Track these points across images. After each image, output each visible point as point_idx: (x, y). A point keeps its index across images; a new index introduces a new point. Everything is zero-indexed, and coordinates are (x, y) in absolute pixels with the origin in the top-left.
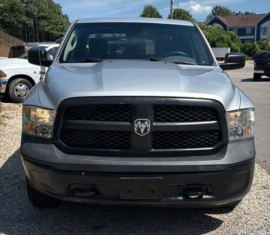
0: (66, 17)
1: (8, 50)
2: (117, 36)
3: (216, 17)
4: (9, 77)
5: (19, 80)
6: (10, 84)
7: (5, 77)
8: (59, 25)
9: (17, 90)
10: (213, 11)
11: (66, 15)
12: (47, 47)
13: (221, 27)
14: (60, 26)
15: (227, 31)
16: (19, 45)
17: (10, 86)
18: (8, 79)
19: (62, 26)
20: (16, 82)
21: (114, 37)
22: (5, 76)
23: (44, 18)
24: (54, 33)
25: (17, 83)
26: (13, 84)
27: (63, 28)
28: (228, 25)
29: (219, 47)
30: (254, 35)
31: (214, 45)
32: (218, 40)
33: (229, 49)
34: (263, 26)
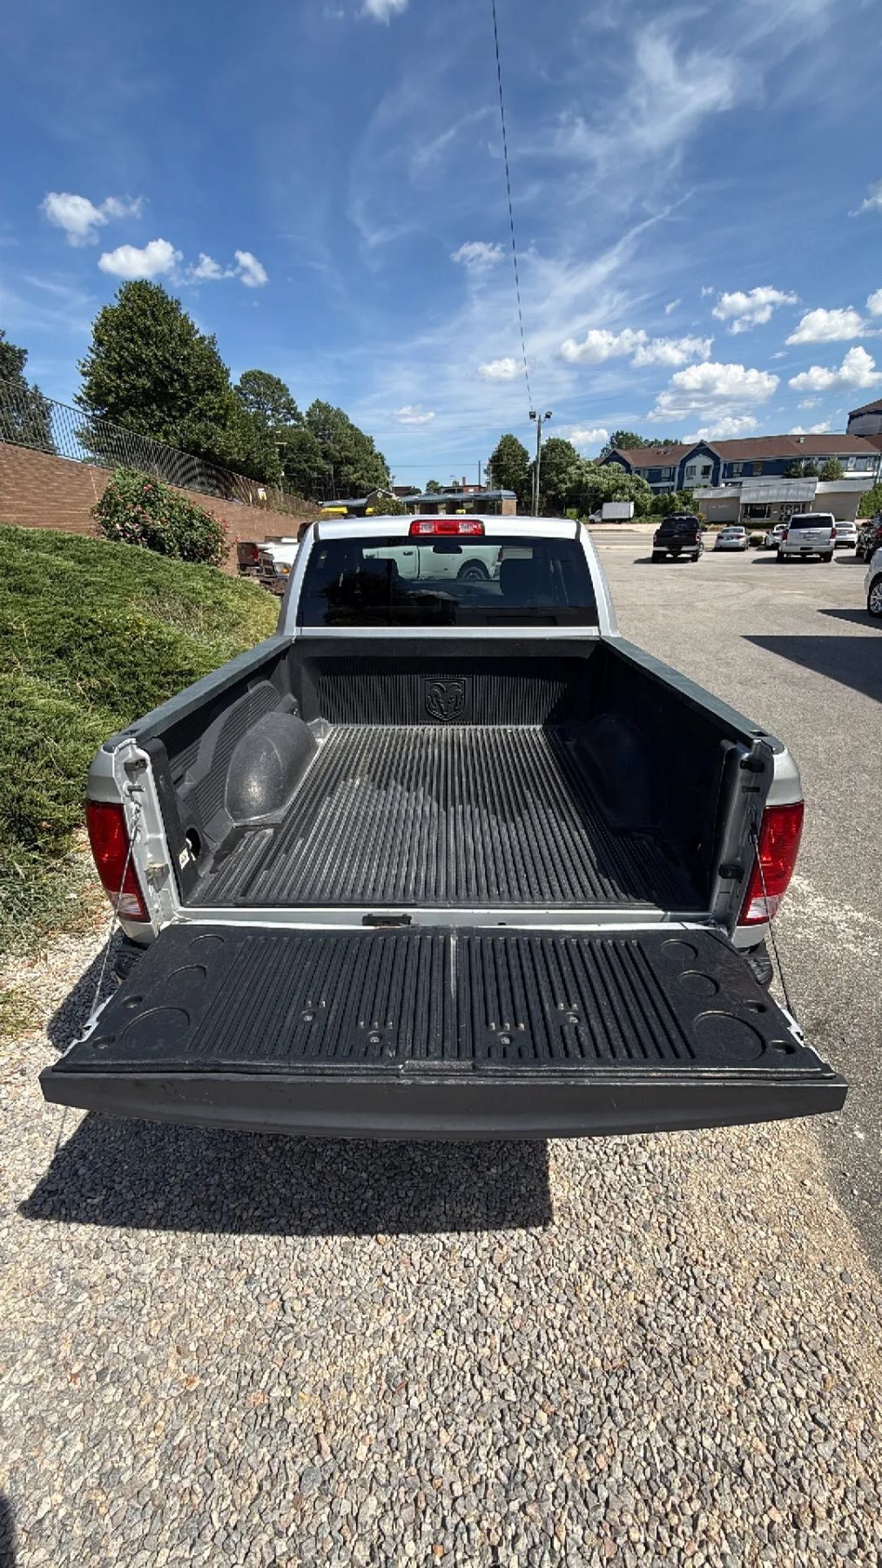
3: (615, 451)
8: (371, 471)
10: (611, 440)
13: (622, 468)
14: (373, 472)
15: (630, 474)
19: (376, 474)
24: (364, 486)
27: (378, 476)
28: (633, 465)
29: (616, 501)
30: (673, 480)
31: (608, 499)
32: (615, 491)
33: (632, 505)
34: (689, 464)
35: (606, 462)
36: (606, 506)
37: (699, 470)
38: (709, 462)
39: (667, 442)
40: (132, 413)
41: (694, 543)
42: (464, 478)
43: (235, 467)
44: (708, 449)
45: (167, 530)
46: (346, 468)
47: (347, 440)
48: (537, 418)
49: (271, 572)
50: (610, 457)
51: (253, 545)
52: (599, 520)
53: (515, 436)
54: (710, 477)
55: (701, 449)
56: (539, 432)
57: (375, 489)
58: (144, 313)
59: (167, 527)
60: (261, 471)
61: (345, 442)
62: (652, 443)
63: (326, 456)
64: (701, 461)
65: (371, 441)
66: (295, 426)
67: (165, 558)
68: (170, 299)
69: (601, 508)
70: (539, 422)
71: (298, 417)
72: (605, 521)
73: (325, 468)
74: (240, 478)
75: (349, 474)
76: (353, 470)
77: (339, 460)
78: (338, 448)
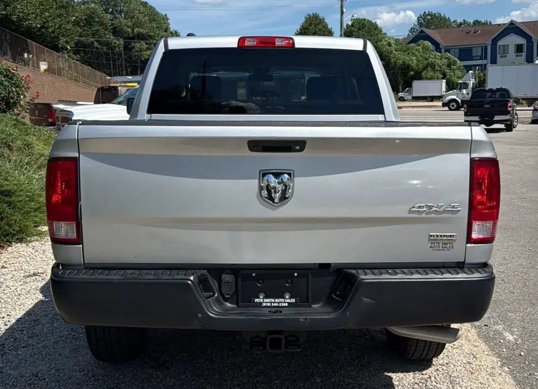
1: (94, 93)
3: (423, 31)
13: (432, 47)
15: (440, 52)
23: (141, 37)
28: (443, 44)
29: (427, 79)
30: (486, 58)
31: (418, 76)
32: (425, 68)
33: (444, 82)
34: (500, 43)
35: (415, 40)
36: (416, 84)
37: (512, 49)
38: (522, 41)
39: (477, 23)
41: (507, 113)
43: (31, 34)
44: (518, 28)
46: (138, 45)
47: (141, 16)
50: (418, 36)
51: (48, 106)
52: (410, 97)
53: (321, 16)
54: (524, 54)
55: (513, 28)
61: (138, 18)
62: (461, 24)
63: (116, 32)
64: (513, 40)
65: (165, 18)
69: (410, 86)
72: (416, 99)
73: (115, 43)
74: (33, 44)
75: (141, 51)
76: (147, 46)
77: (131, 35)
78: (130, 24)
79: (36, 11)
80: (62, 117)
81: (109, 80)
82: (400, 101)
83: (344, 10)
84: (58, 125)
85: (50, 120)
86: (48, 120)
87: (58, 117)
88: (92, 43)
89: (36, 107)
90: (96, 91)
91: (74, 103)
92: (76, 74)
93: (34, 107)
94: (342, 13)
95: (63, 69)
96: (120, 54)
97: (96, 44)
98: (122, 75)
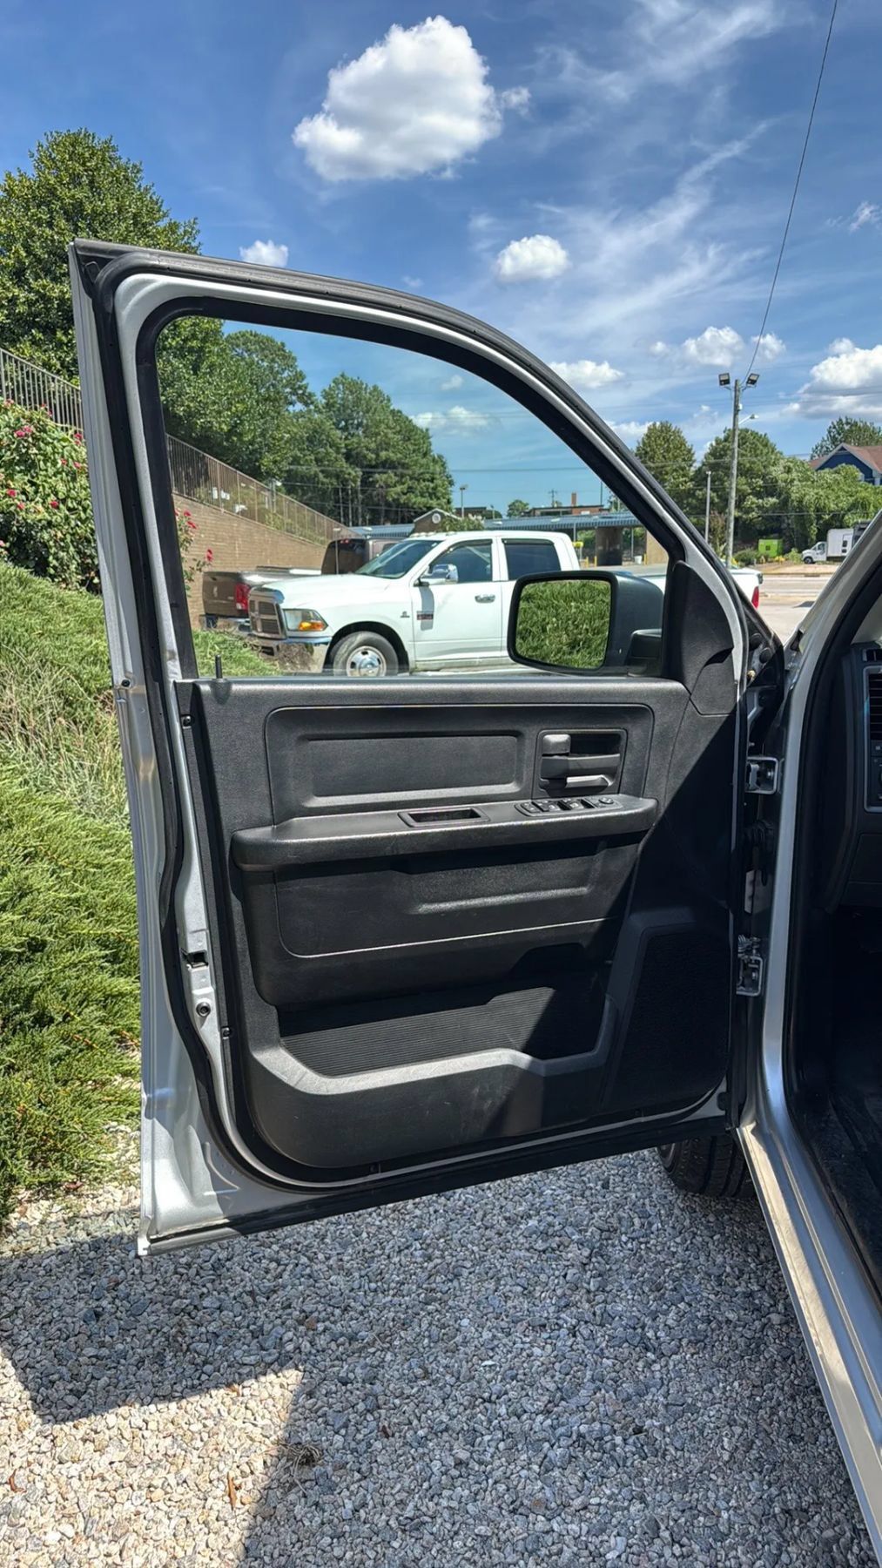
0: (440, 461)
1: (321, 553)
2: (564, 505)
3: (843, 449)
4: (336, 630)
5: (361, 636)
6: (337, 646)
7: (324, 629)
8: (424, 481)
9: (353, 665)
10: (830, 432)
11: (440, 457)
12: (439, 542)
13: (860, 475)
14: (427, 483)
15: (873, 482)
16: (353, 537)
17: (335, 653)
18: (333, 634)
19: (432, 485)
20: (352, 643)
21: (558, 508)
22: (325, 625)
23: (388, 465)
24: (415, 503)
25: (353, 646)
26: (344, 648)
27: (434, 489)
28: (876, 469)
31: (836, 523)
35: (831, 463)
36: (833, 536)
40: (34, 342)
42: (574, 496)
45: (57, 526)
46: (383, 477)
47: (389, 434)
48: (732, 384)
49: (274, 626)
50: (834, 457)
51: (237, 578)
56: (736, 407)
57: (430, 508)
58: (75, 180)
59: (58, 518)
60: (256, 454)
61: (386, 435)
63: (352, 457)
65: (426, 435)
66: (301, 415)
67: (44, 584)
68: (123, 161)
69: (823, 538)
70: (736, 390)
71: (306, 399)
73: (349, 474)
74: (216, 466)
75: (388, 486)
76: (397, 479)
77: (374, 463)
78: (373, 446)
79: (220, 400)
80: (260, 603)
81: (339, 532)
82: (806, 563)
83: (741, 407)
84: (253, 618)
85: (239, 606)
86: (235, 606)
87: (252, 602)
88: (316, 475)
89: (214, 579)
90: (324, 551)
91: (283, 572)
92: (290, 521)
93: (211, 580)
94: (736, 411)
95: (268, 511)
96: (355, 491)
97: (321, 475)
98: (357, 525)
